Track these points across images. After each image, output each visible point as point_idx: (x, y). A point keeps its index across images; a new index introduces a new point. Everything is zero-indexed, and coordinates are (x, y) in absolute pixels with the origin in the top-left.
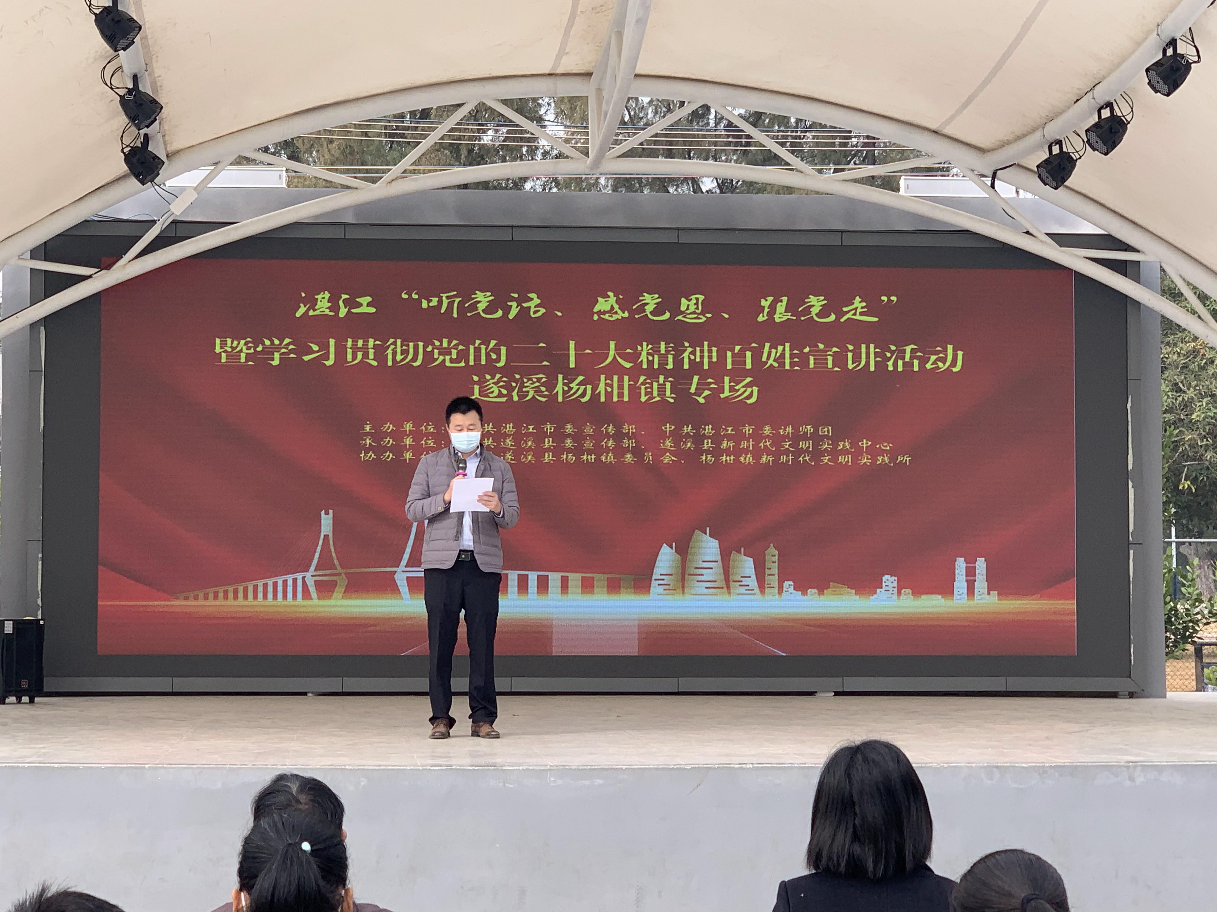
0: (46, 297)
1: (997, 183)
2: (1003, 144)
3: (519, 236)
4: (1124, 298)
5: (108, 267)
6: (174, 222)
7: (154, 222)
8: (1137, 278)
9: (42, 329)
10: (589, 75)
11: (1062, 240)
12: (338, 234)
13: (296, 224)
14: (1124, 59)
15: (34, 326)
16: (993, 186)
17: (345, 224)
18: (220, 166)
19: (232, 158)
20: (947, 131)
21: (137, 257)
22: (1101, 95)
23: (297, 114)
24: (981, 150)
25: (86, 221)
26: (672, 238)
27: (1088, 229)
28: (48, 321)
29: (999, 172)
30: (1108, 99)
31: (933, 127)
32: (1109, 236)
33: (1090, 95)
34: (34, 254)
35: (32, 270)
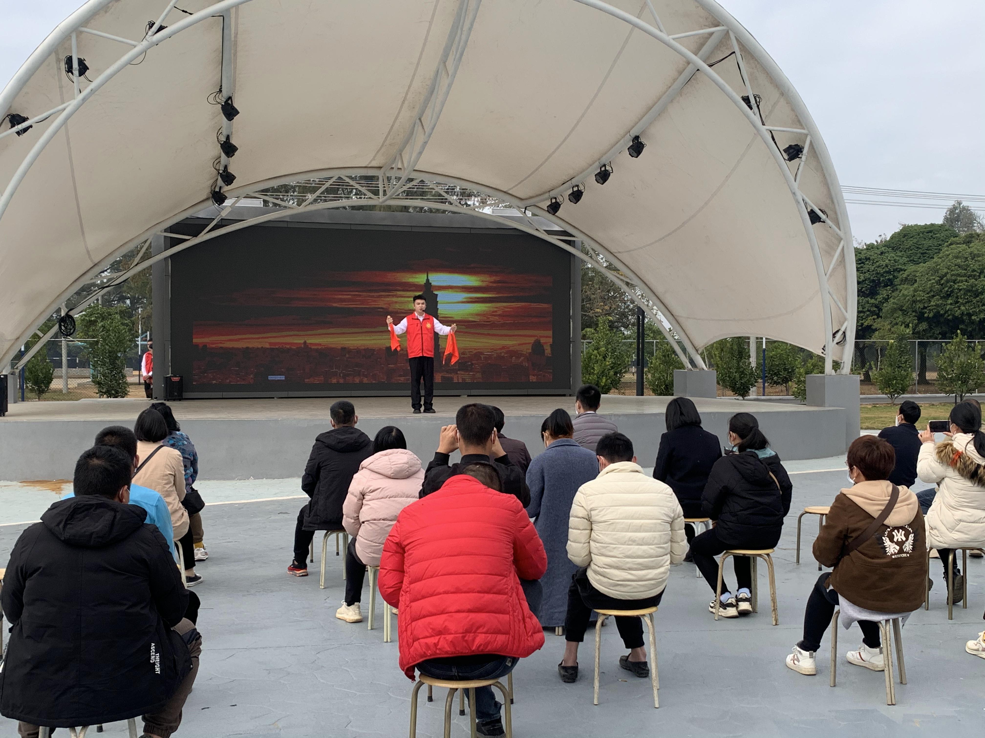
0: (171, 248)
1: (527, 211)
2: (531, 198)
3: (353, 228)
4: (570, 254)
5: (196, 236)
6: (222, 219)
7: (214, 219)
8: (574, 247)
9: (170, 259)
10: (380, 168)
11: (549, 232)
12: (285, 225)
13: (270, 221)
14: (583, 171)
15: (166, 259)
16: (525, 212)
17: (287, 222)
18: (240, 198)
19: (245, 195)
20: (510, 192)
21: (207, 233)
22: (574, 182)
23: (269, 179)
24: (521, 199)
25: (187, 218)
26: (409, 229)
27: (557, 228)
28: (171, 257)
29: (528, 208)
30: (577, 184)
31: (505, 190)
32: (565, 231)
33: (570, 182)
34: (166, 231)
35: (165, 237)
